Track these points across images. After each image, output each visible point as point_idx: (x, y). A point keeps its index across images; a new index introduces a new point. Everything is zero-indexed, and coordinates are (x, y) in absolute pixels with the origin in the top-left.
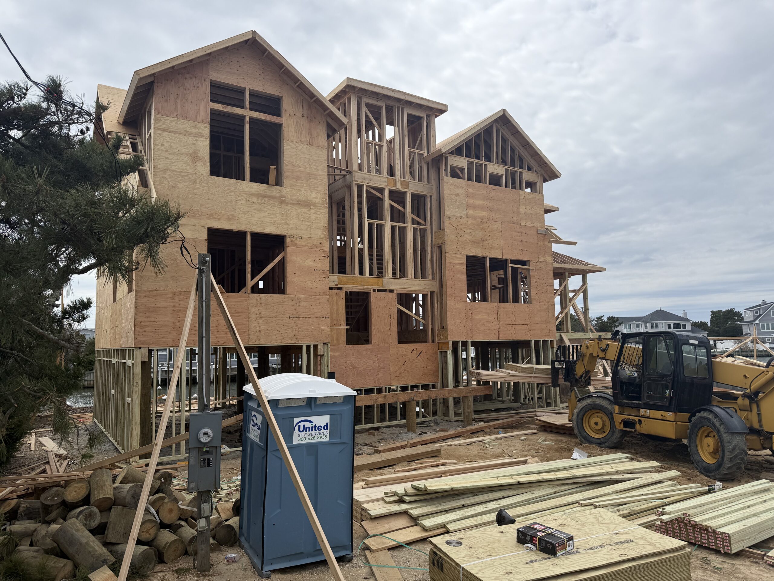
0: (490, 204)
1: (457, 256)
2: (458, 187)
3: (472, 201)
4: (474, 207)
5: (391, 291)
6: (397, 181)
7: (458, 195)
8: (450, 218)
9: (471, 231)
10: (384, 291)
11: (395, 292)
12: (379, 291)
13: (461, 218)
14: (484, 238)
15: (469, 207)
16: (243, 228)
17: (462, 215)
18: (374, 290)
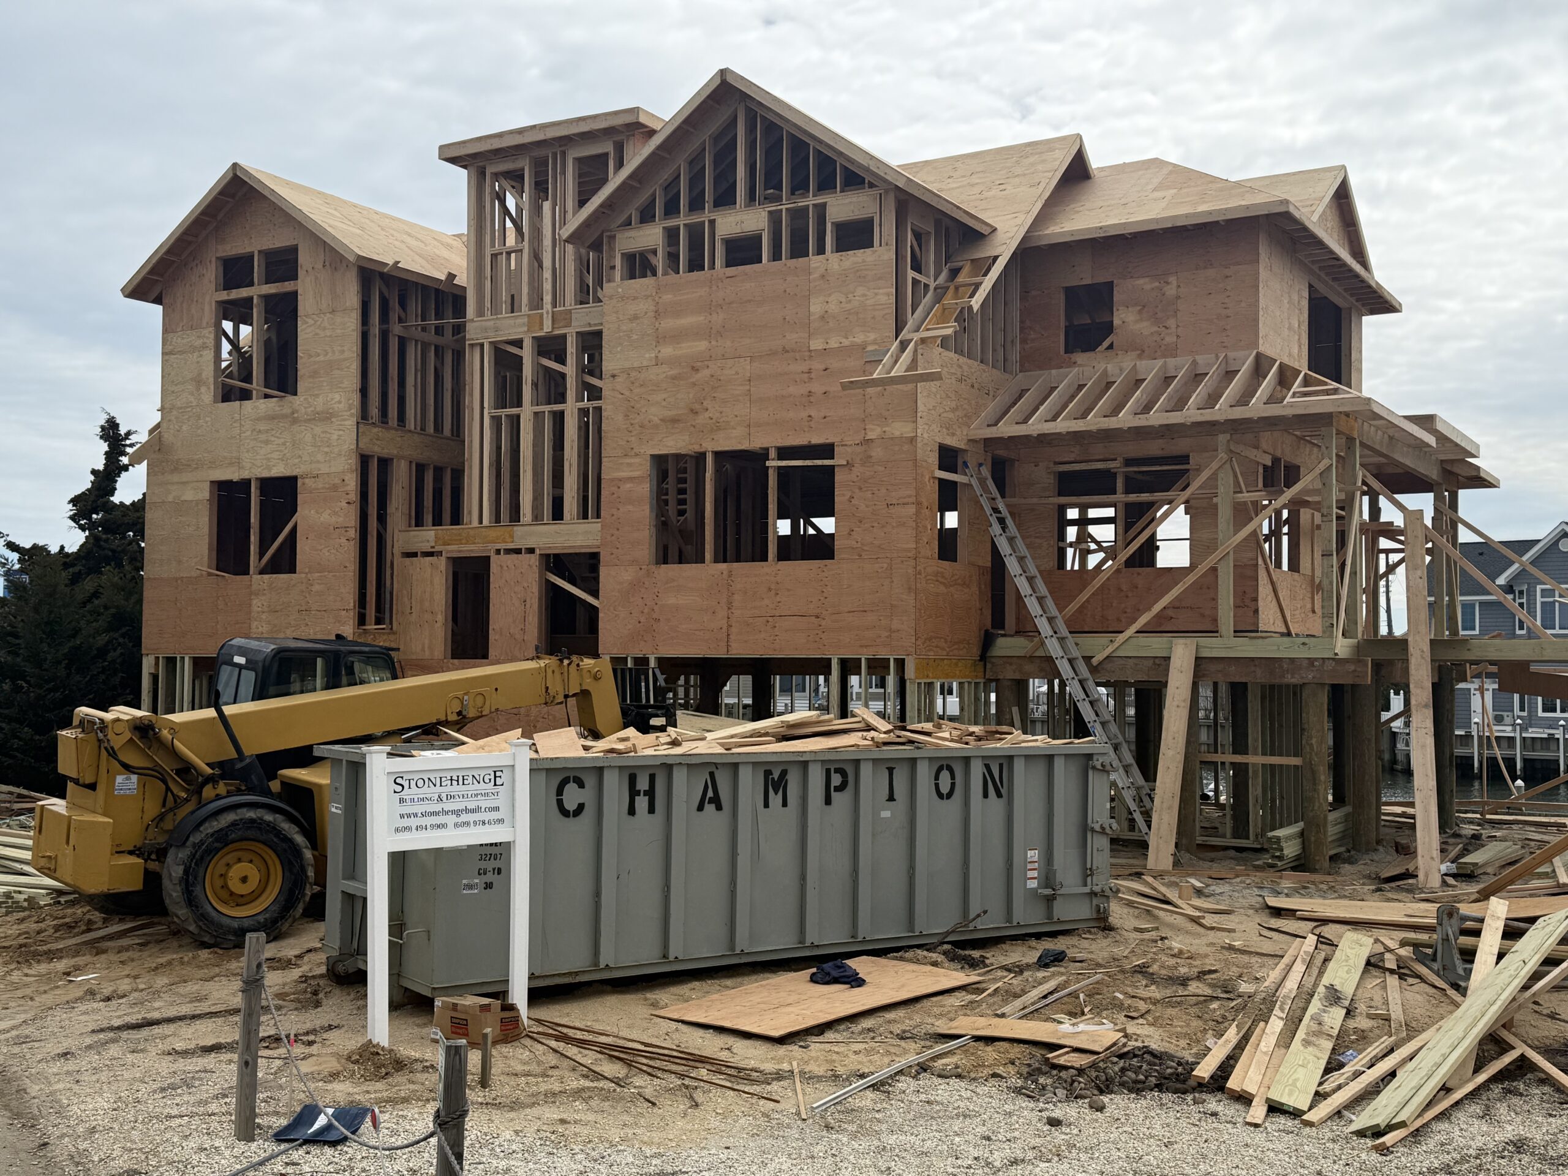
0: (718, 318)
1: (628, 460)
2: (635, 298)
3: (668, 324)
4: (676, 337)
5: (531, 551)
6: (545, 316)
7: (635, 318)
8: (614, 376)
9: (665, 396)
10: (518, 551)
11: (538, 552)
12: (508, 551)
13: (639, 370)
14: (697, 406)
15: (661, 339)
16: (245, 475)
17: (645, 363)
18: (498, 552)
